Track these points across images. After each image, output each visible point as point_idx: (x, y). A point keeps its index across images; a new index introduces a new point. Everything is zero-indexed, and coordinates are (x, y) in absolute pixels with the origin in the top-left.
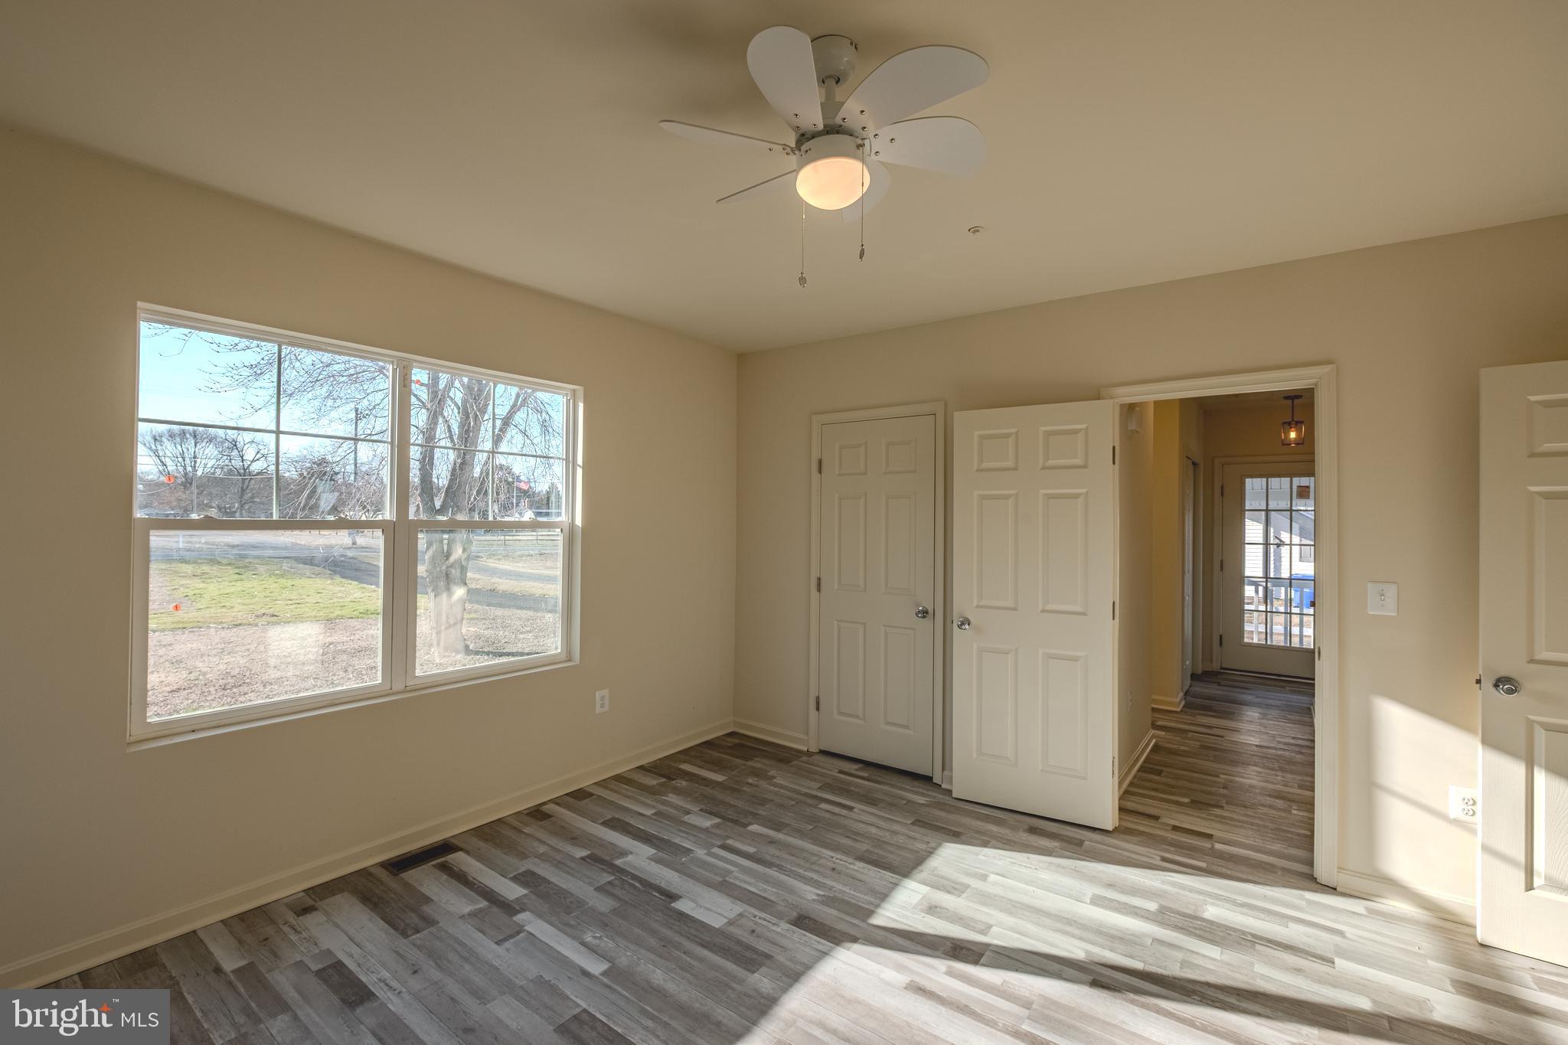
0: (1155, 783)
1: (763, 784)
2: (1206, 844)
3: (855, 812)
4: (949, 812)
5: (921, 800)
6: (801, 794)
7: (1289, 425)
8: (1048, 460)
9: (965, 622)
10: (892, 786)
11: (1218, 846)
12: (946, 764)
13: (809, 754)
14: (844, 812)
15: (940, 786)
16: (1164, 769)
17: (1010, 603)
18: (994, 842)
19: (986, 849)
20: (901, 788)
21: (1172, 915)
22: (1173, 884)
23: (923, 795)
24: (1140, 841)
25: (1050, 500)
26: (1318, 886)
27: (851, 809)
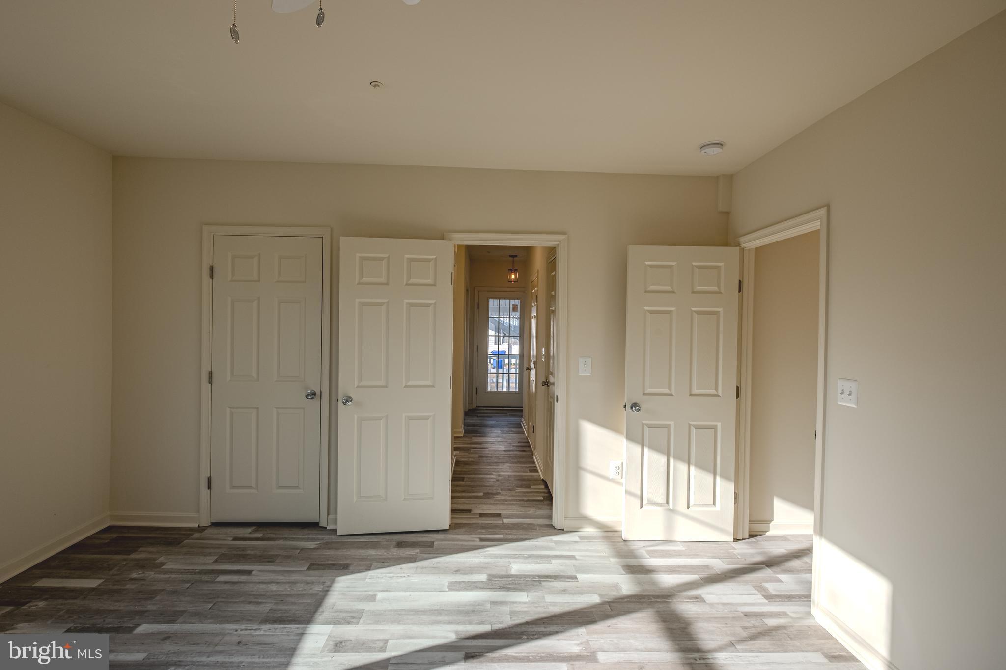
0: (464, 486)
1: (151, 575)
2: (498, 521)
3: (254, 575)
4: (337, 549)
5: (312, 545)
6: (195, 573)
7: (512, 271)
8: (410, 279)
9: (348, 399)
10: (286, 539)
11: (506, 521)
12: (332, 508)
13: (201, 529)
14: (243, 578)
15: (326, 528)
16: (465, 476)
17: (382, 383)
18: (375, 564)
19: (371, 572)
20: (294, 540)
21: (496, 579)
22: (491, 556)
23: (313, 540)
24: (466, 531)
25: (411, 307)
26: (556, 530)
27: (249, 573)
